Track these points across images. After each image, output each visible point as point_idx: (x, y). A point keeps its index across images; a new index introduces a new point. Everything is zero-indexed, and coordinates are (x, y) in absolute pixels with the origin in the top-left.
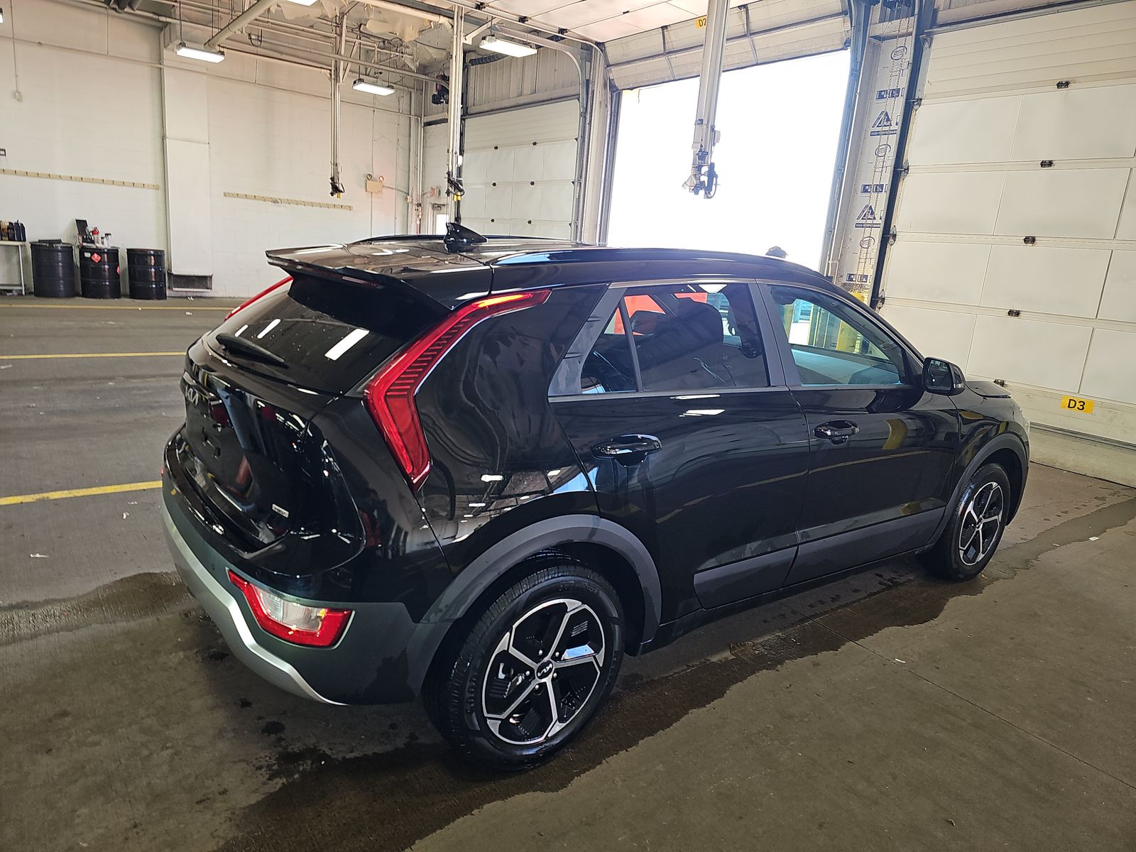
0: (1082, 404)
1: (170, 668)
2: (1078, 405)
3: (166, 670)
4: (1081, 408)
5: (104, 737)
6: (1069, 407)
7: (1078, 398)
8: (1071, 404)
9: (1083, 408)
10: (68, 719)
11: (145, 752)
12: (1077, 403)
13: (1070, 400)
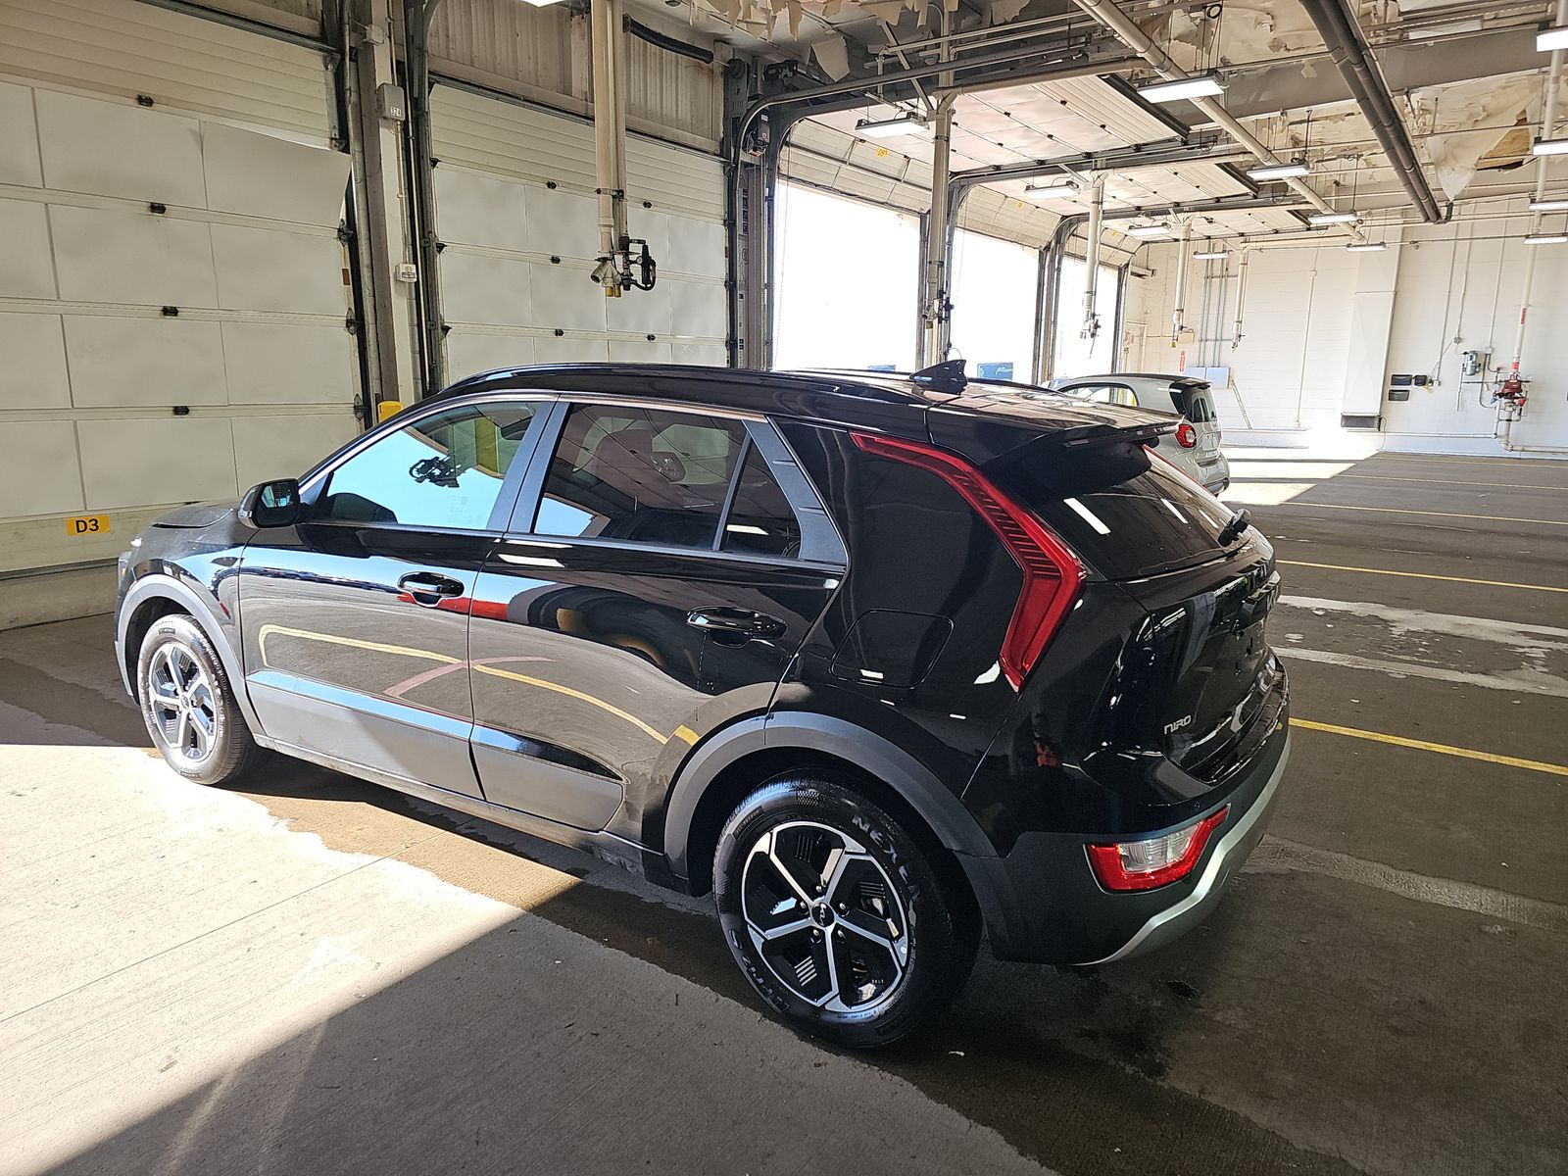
0: (94, 522)
1: (1245, 1009)
2: (90, 525)
3: (1252, 1009)
4: (94, 528)
5: (1361, 983)
6: (79, 531)
7: (86, 516)
8: (80, 526)
9: (97, 527)
10: (1394, 1022)
11: (1328, 948)
12: (88, 523)
13: (77, 522)
